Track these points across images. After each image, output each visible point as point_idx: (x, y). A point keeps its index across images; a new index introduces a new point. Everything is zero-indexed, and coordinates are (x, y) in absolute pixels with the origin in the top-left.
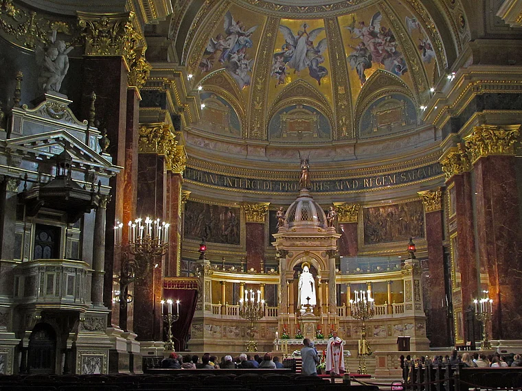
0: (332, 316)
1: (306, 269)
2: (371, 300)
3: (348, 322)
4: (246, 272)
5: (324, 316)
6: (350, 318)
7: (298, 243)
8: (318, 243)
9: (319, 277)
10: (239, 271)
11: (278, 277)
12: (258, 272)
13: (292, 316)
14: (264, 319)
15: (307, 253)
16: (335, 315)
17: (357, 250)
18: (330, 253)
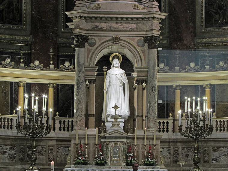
0: (150, 133)
1: (116, 63)
2: (208, 110)
3: (175, 141)
4: (28, 66)
5: (138, 132)
6: (178, 136)
7: (103, 25)
8: (133, 26)
9: (134, 75)
10: (17, 65)
11: (74, 74)
12: (46, 66)
13: (93, 131)
14: (52, 134)
15: (116, 40)
16: (153, 131)
17: (195, 35)
18: (150, 41)
